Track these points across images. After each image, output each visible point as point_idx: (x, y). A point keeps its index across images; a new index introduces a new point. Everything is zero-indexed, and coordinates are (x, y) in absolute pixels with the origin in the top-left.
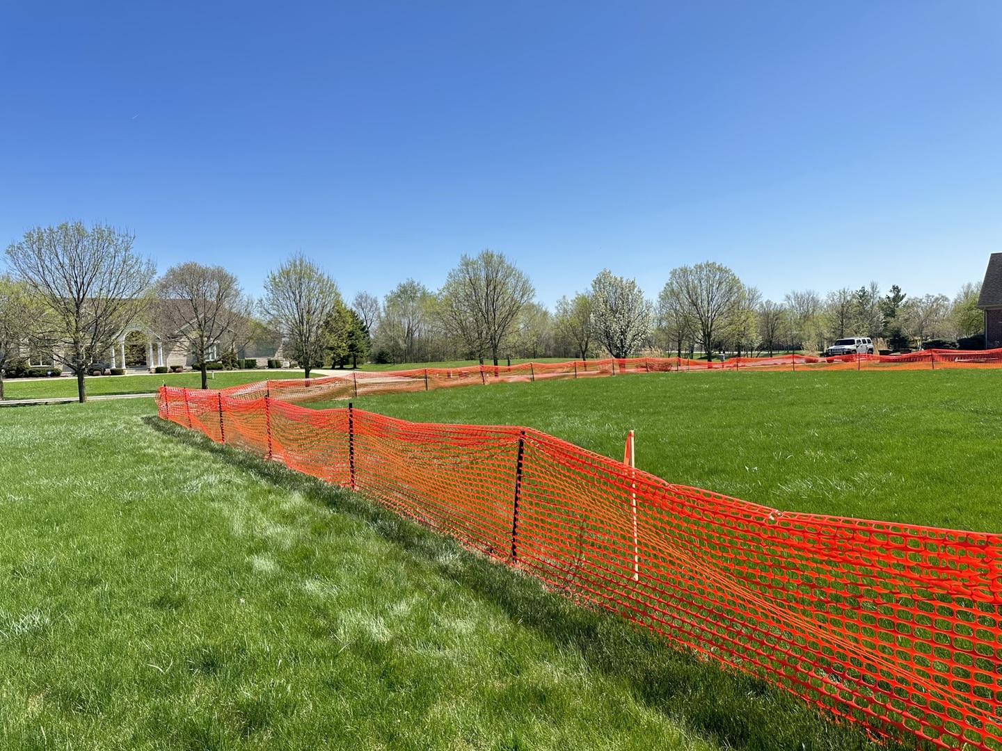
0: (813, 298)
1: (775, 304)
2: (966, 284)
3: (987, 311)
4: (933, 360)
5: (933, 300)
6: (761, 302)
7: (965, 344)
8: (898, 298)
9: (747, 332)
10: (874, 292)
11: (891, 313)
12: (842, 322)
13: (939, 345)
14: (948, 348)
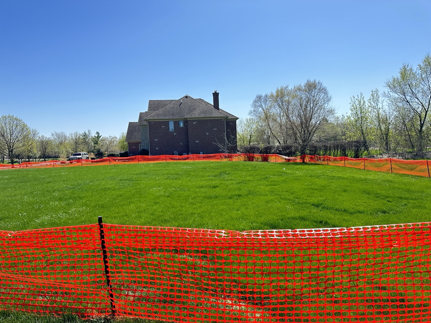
0: (64, 135)
1: (46, 137)
2: (122, 133)
3: (129, 143)
4: (110, 161)
5: (112, 138)
6: (39, 136)
7: (122, 155)
8: (98, 137)
9: (32, 150)
10: (89, 134)
11: (96, 143)
12: (76, 146)
13: (113, 155)
14: (116, 156)
